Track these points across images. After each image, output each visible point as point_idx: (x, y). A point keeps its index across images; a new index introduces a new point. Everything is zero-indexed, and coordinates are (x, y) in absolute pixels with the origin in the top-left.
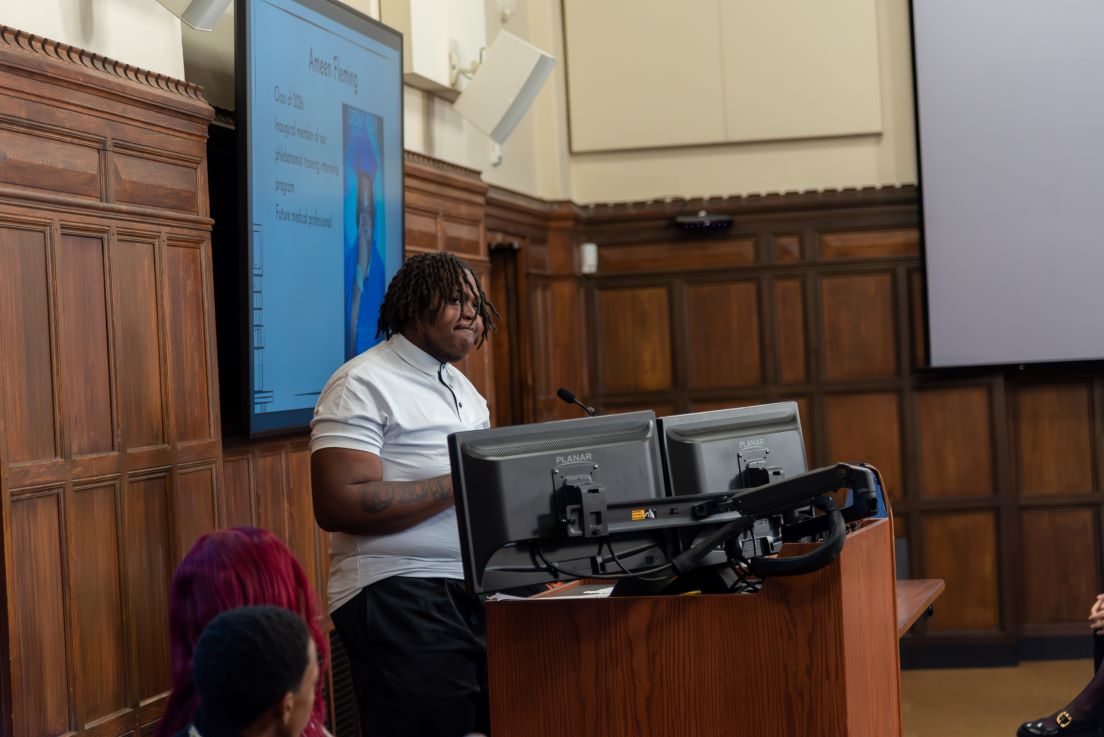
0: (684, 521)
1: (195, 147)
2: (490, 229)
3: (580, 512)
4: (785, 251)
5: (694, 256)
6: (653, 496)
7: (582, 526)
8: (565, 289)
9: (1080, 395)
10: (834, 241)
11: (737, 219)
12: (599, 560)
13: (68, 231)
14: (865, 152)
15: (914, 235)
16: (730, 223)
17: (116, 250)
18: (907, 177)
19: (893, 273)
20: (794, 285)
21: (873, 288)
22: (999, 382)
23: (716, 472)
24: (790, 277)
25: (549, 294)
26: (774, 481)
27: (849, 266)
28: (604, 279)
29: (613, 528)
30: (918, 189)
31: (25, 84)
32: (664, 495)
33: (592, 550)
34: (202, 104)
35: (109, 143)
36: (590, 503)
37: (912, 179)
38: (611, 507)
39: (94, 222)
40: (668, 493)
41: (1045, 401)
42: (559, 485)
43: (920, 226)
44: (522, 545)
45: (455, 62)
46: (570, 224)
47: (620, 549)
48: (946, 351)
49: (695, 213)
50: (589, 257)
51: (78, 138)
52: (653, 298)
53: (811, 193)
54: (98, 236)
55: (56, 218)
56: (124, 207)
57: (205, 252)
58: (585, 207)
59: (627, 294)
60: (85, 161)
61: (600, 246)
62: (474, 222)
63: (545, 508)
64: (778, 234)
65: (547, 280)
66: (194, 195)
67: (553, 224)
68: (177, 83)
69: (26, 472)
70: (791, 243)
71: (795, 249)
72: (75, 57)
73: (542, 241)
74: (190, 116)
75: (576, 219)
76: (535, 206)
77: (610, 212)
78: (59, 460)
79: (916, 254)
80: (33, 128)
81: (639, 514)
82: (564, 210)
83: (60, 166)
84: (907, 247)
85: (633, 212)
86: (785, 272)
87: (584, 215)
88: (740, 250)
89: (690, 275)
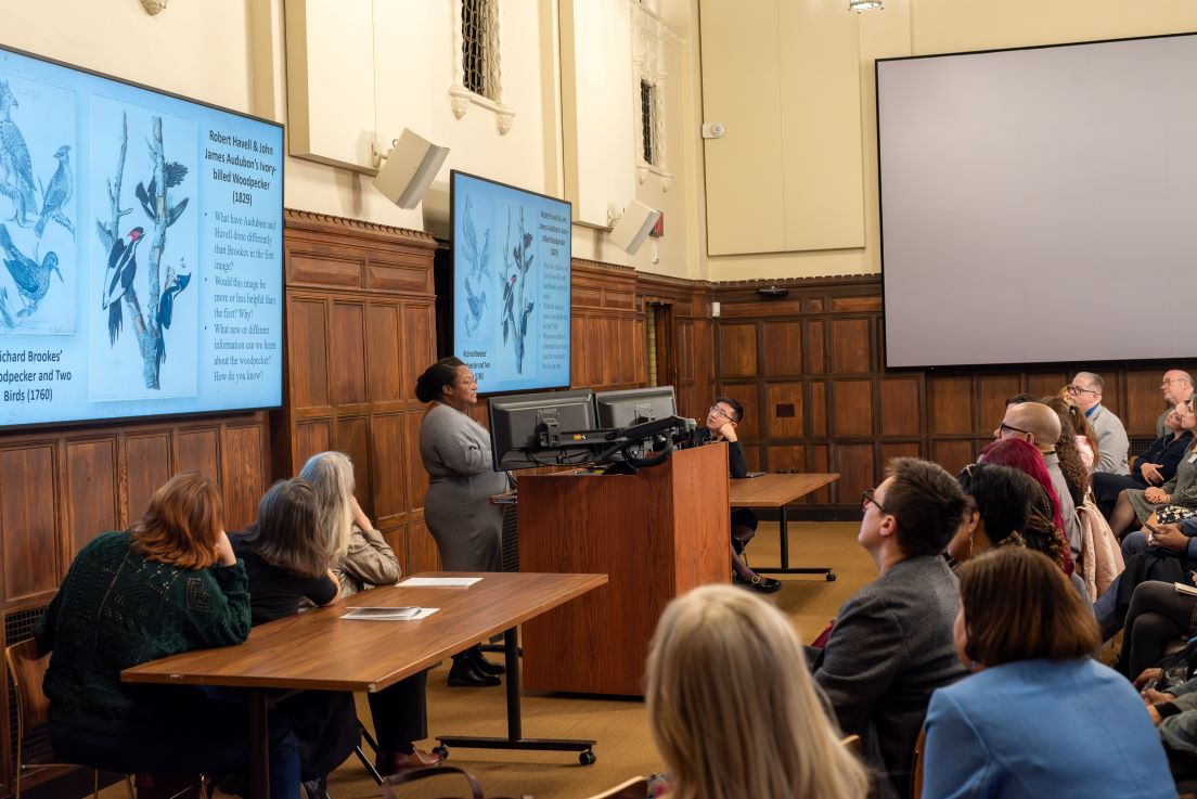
0: (603, 441)
1: (427, 261)
2: (638, 296)
3: (547, 435)
4: (815, 307)
5: (769, 309)
6: (588, 428)
7: (548, 442)
8: (701, 325)
9: (966, 383)
10: (840, 302)
11: (790, 290)
12: (560, 458)
13: (337, 303)
14: (857, 256)
15: (879, 300)
16: (787, 292)
17: (371, 311)
18: (874, 269)
19: (869, 318)
20: (819, 324)
21: (859, 326)
22: (922, 375)
23: (623, 417)
24: (817, 320)
25: (692, 327)
26: (650, 421)
27: (846, 315)
28: (724, 320)
29: (563, 443)
30: (882, 277)
31: (311, 236)
32: (595, 428)
33: (557, 453)
34: (430, 242)
35: (367, 261)
36: (552, 431)
37: (880, 271)
38: (562, 433)
39: (356, 298)
40: (597, 427)
41: (949, 385)
42: (539, 423)
44: (522, 450)
45: (611, 215)
46: (704, 292)
47: (570, 453)
48: (890, 364)
49: (769, 287)
50: (716, 309)
51: (349, 260)
52: (748, 330)
53: (828, 277)
54: (360, 304)
55: (331, 297)
56: (375, 291)
57: (432, 311)
58: (715, 283)
59: (736, 327)
60: (352, 270)
61: (721, 303)
62: (628, 293)
63: (532, 433)
64: (811, 299)
65: (690, 321)
66: (425, 284)
67: (695, 292)
68: (421, 233)
69: (307, 412)
70: (818, 303)
71: (820, 306)
72: (347, 223)
73: (689, 301)
74: (423, 247)
75: (708, 290)
76: (682, 283)
77: (728, 286)
78: (330, 407)
79: (880, 309)
80: (316, 256)
81: (578, 437)
82: (701, 285)
83: (334, 272)
84: (875, 306)
85: (738, 286)
86: (815, 318)
87: (714, 287)
88: (792, 306)
89: (767, 319)
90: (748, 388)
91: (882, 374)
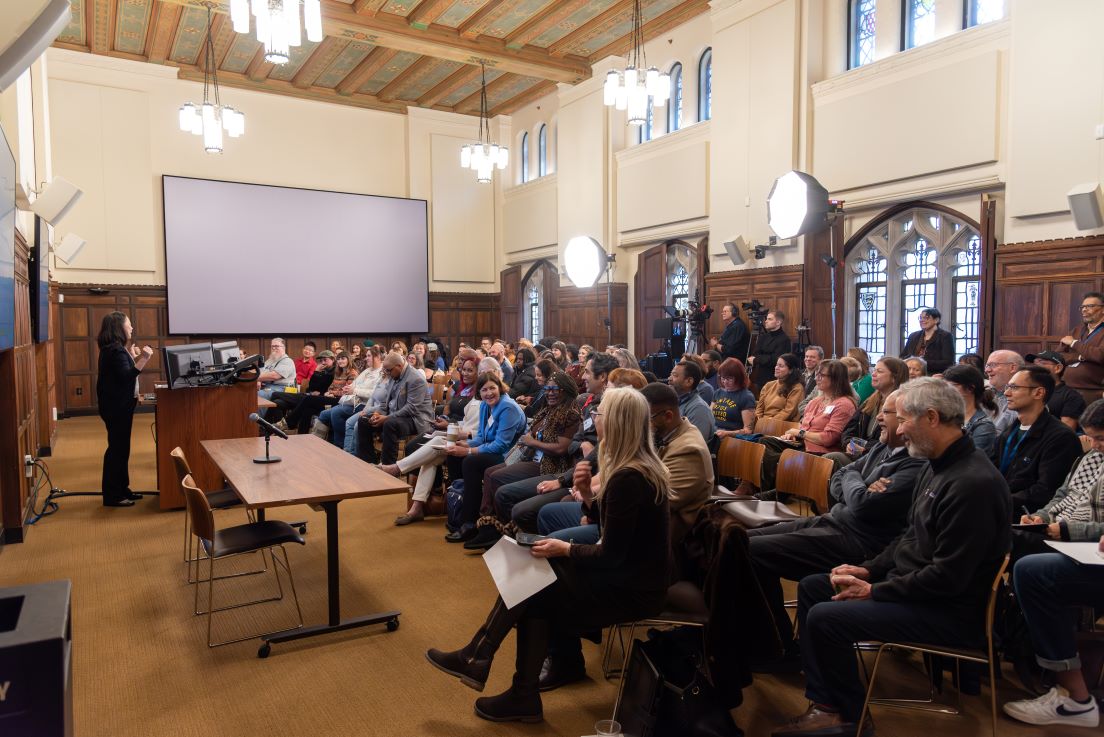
4: (124, 300)
5: (96, 300)
10: (140, 299)
11: (110, 291)
14: (150, 275)
15: (164, 299)
16: (108, 292)
18: (160, 282)
19: (159, 308)
21: (152, 312)
27: (143, 306)
28: (65, 305)
30: (167, 287)
37: (164, 284)
43: (167, 297)
48: (171, 332)
49: (96, 288)
50: (61, 298)
52: (82, 311)
53: (133, 285)
58: (60, 284)
59: (74, 309)
61: (65, 295)
64: (123, 296)
70: (127, 299)
71: (128, 301)
75: (59, 287)
77: (68, 286)
84: (163, 302)
85: (75, 286)
86: (125, 306)
87: (62, 286)
88: (111, 299)
89: (94, 305)
90: (82, 343)
91: (165, 337)
